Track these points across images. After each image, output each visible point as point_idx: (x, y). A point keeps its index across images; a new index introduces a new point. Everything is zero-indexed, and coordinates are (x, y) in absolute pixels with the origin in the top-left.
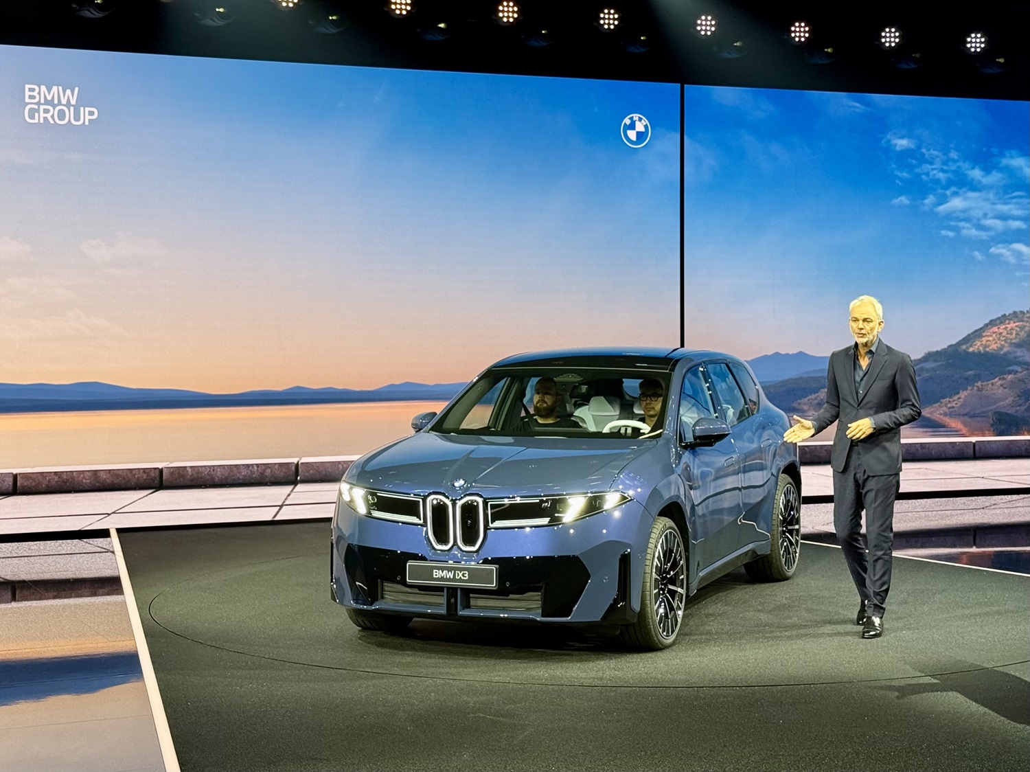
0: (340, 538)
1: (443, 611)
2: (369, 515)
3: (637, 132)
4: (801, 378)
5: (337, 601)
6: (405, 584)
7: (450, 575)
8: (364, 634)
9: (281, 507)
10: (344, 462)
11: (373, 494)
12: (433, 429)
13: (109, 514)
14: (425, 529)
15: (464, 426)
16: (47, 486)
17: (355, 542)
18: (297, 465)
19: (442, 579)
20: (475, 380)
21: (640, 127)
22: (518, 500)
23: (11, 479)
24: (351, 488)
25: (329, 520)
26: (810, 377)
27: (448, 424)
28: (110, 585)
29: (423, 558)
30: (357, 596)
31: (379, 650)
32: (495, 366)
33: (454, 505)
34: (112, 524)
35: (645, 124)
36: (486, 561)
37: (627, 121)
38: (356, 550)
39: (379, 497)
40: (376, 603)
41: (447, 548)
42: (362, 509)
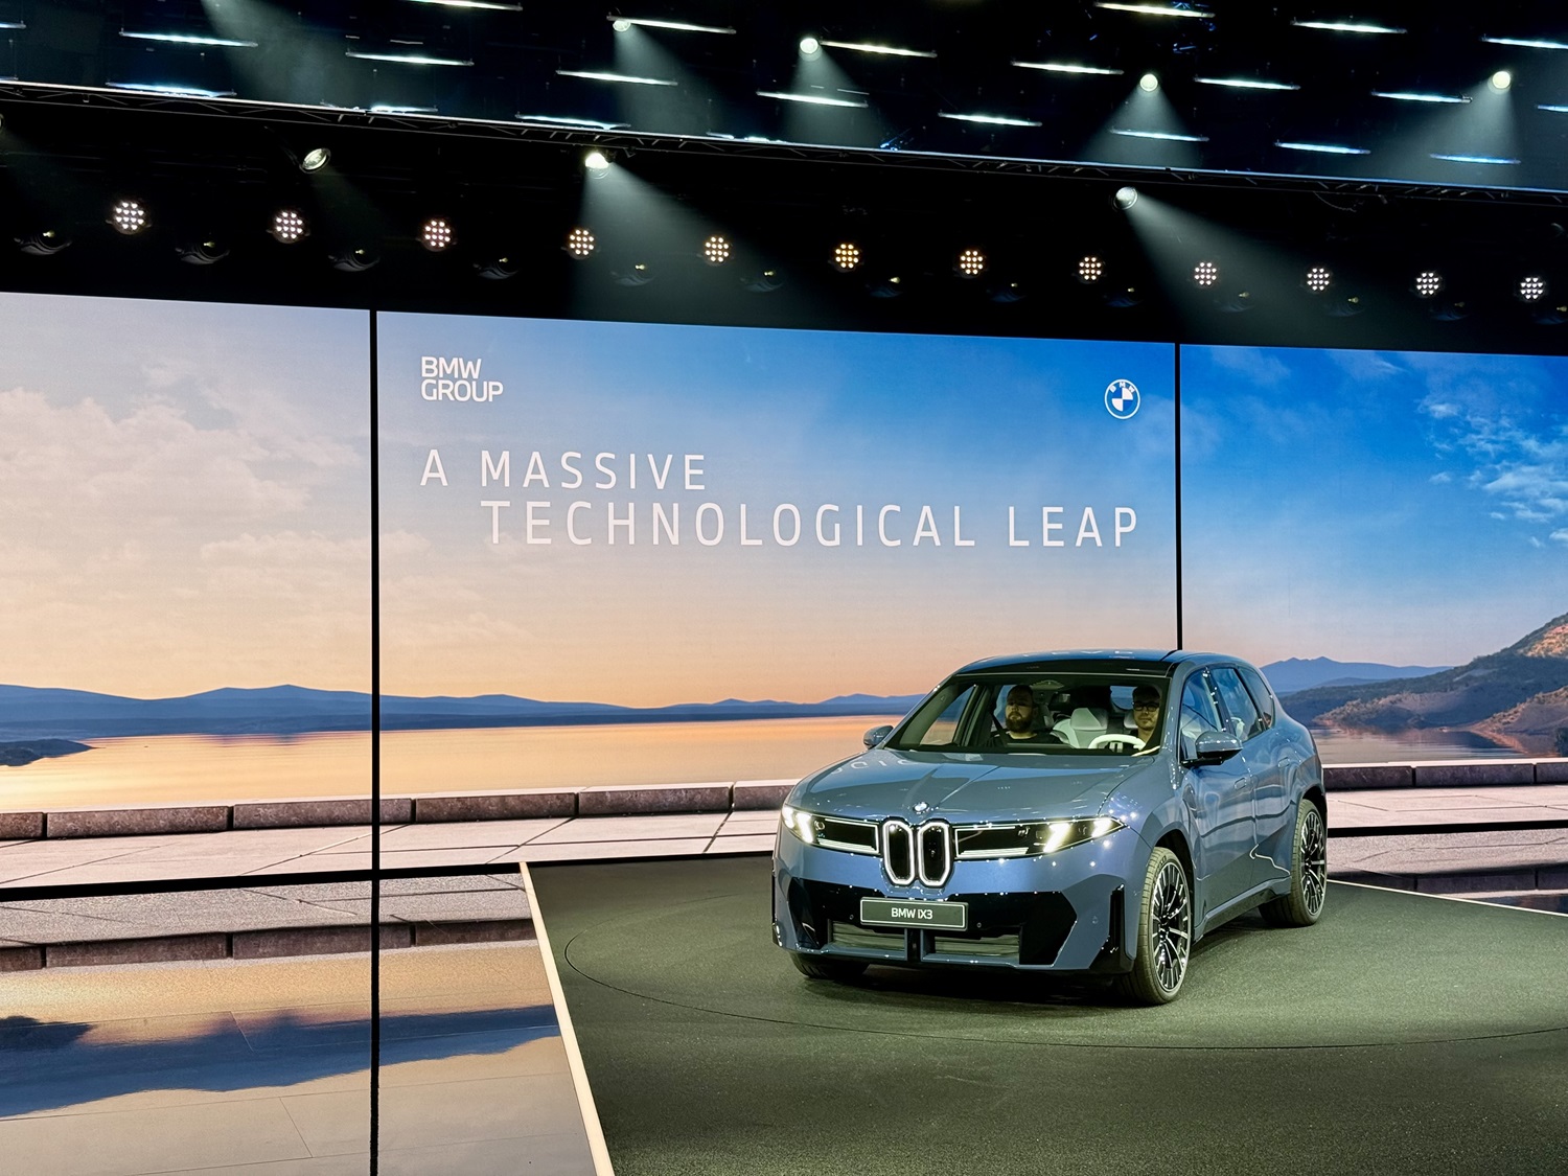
0: (783, 872)
1: (903, 956)
2: (816, 844)
3: (1124, 401)
4: (1323, 688)
5: (780, 944)
6: (857, 923)
7: (912, 914)
8: (811, 983)
9: (713, 838)
10: (785, 786)
11: (820, 820)
12: (888, 745)
13: (518, 846)
14: (881, 860)
15: (924, 742)
16: (449, 813)
17: (801, 876)
18: (731, 790)
19: (902, 918)
20: (936, 690)
21: (1127, 395)
22: (990, 827)
23: (409, 806)
24: (795, 813)
25: (770, 853)
26: (1334, 688)
27: (906, 740)
28: (521, 927)
29: (879, 894)
30: (803, 937)
31: (829, 1001)
32: (960, 672)
33: (915, 832)
34: (522, 857)
35: (1133, 390)
36: (952, 898)
37: (1112, 388)
38: (802, 884)
39: (826, 823)
40: (825, 947)
41: (907, 882)
42: (808, 837)
